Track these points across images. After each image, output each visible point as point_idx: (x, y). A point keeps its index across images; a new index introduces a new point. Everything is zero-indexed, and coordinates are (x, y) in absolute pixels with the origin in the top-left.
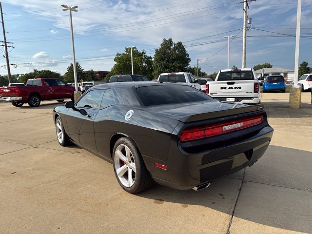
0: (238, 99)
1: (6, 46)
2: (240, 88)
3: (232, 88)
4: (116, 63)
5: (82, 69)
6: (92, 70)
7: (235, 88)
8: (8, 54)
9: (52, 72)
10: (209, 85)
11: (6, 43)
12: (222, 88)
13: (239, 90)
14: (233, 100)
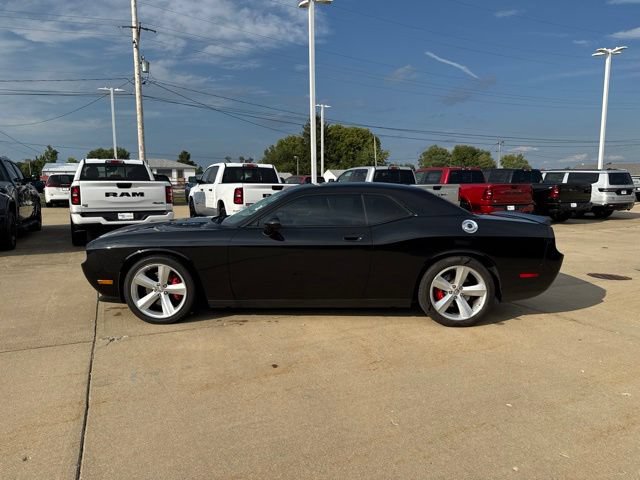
0: (139, 215)
3: (128, 195)
10: (78, 188)
12: (107, 195)
14: (131, 216)
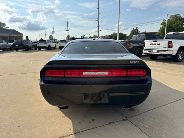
1: (99, 21)
2: (160, 44)
3: (156, 44)
4: (161, 26)
5: (139, 31)
6: (145, 32)
7: (157, 44)
8: (99, 25)
9: (123, 34)
11: (99, 19)
13: (159, 45)
